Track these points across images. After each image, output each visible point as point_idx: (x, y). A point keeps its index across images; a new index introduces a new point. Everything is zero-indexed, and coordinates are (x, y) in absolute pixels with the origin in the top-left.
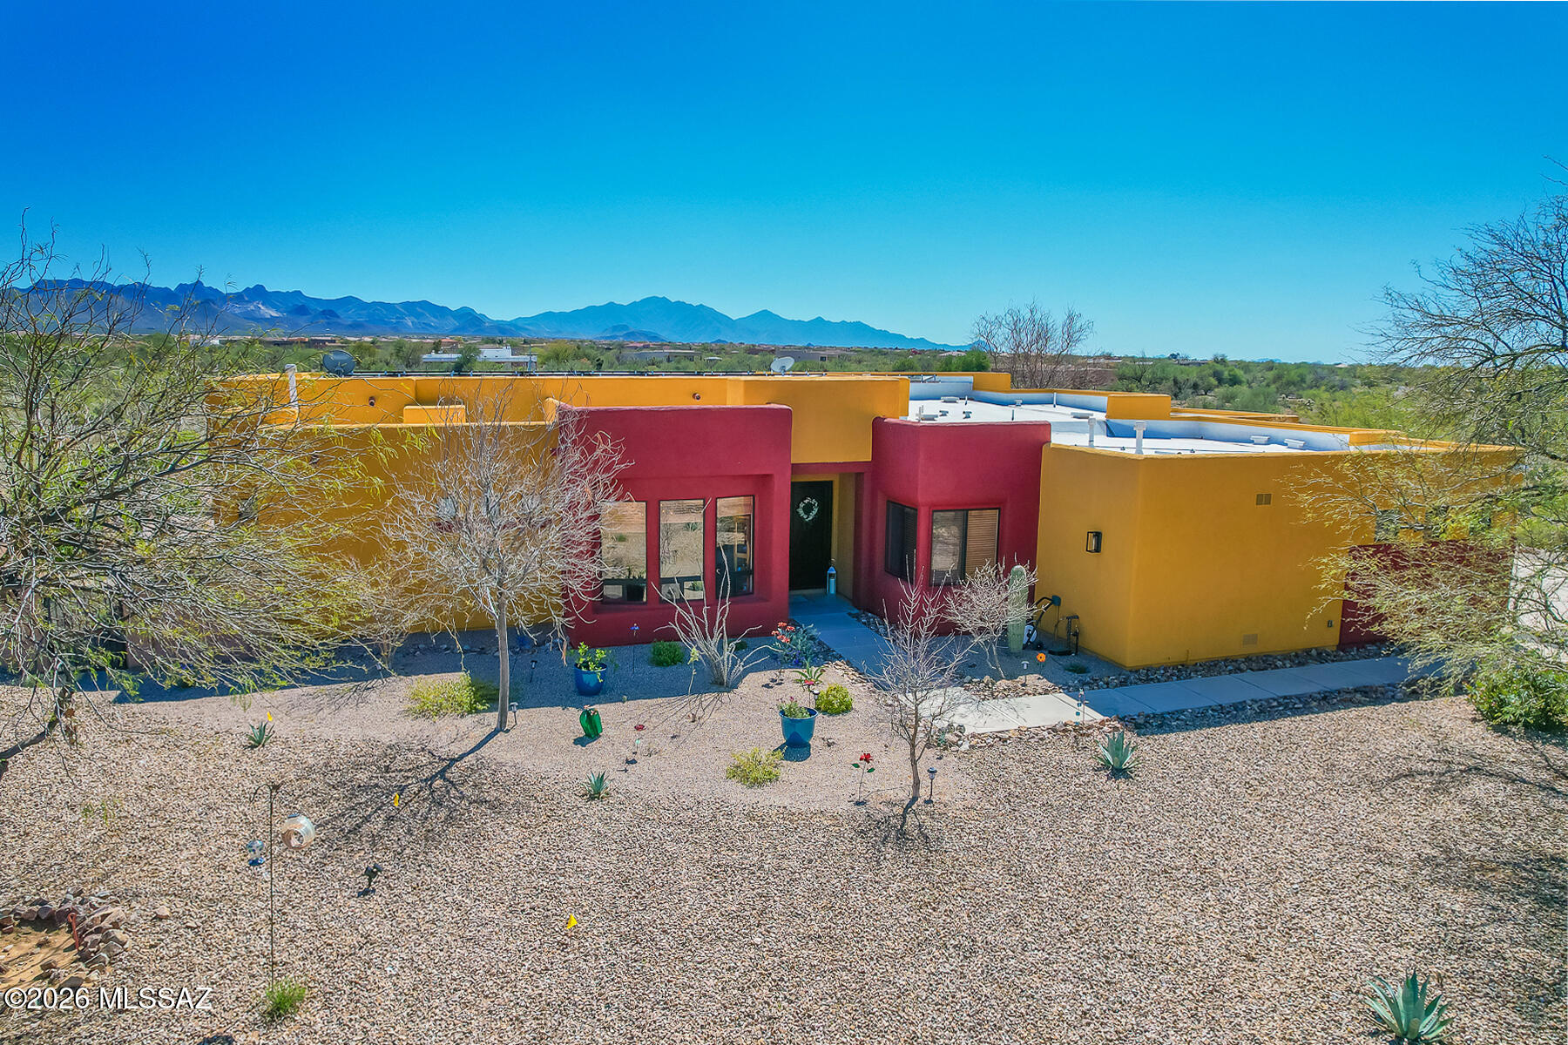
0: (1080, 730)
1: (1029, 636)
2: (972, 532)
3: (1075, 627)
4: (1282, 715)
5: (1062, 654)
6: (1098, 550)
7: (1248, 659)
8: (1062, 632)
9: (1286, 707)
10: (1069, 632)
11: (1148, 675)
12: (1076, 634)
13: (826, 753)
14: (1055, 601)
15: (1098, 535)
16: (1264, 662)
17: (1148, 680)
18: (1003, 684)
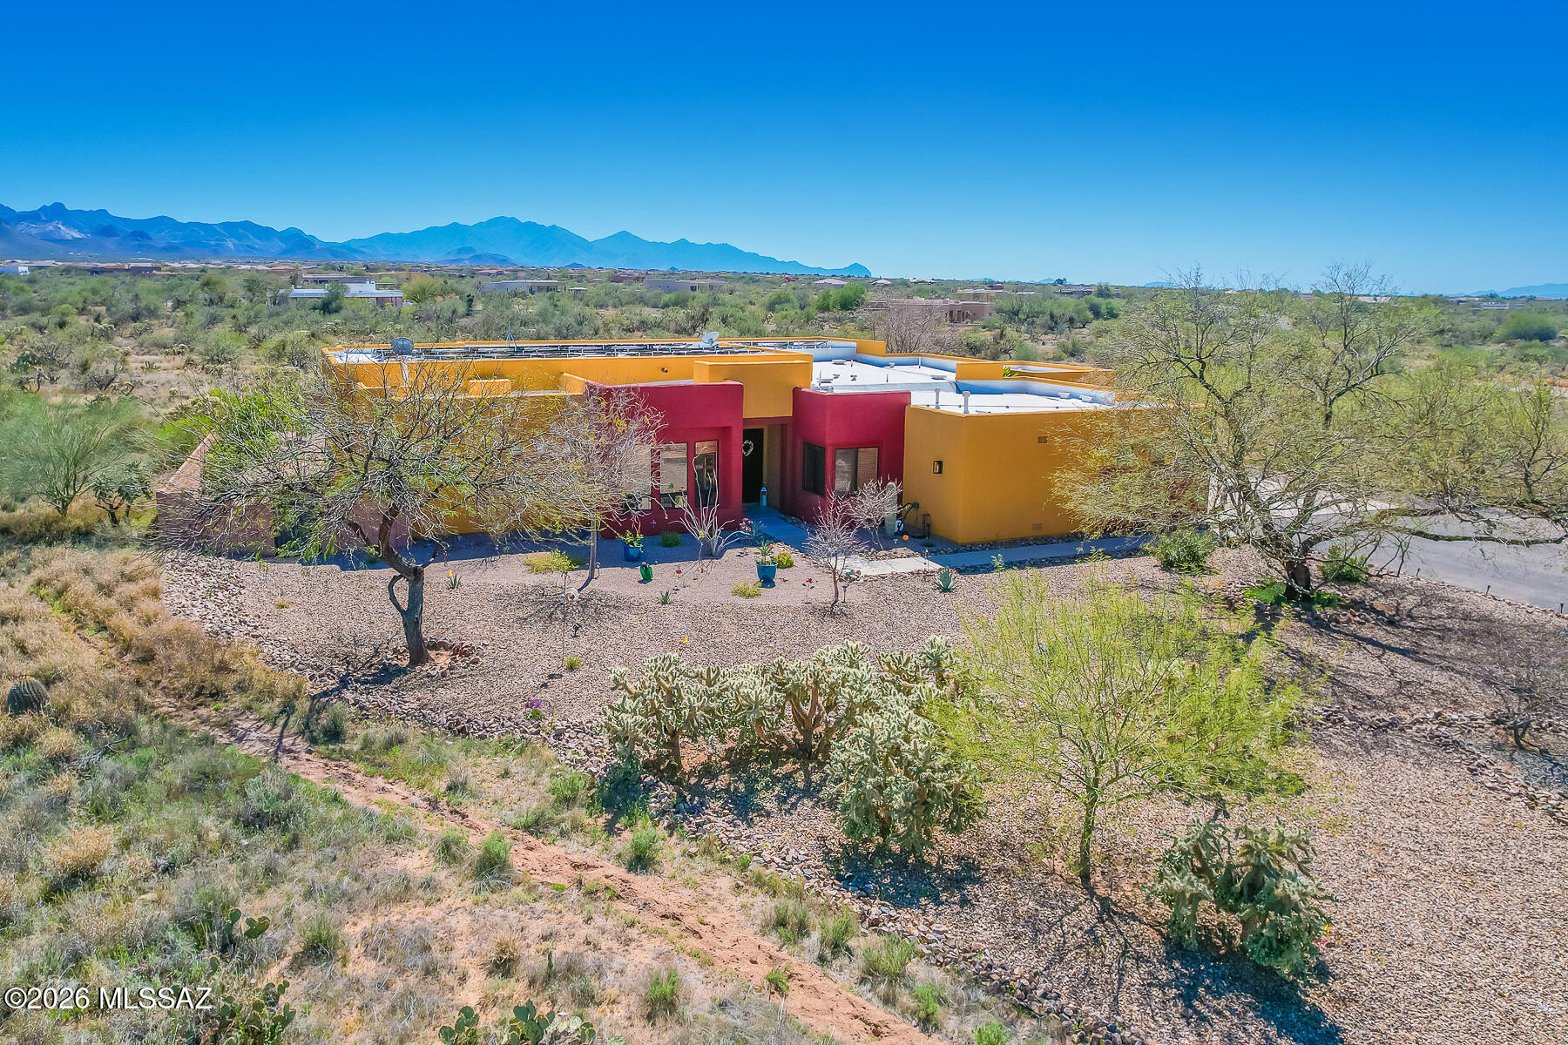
0: (927, 574)
1: (899, 527)
2: (860, 462)
3: (928, 521)
4: (1047, 566)
5: (919, 538)
6: (940, 472)
7: (1036, 539)
8: (920, 525)
9: (1050, 562)
10: (924, 523)
11: (970, 548)
12: (928, 525)
13: (784, 584)
14: (915, 505)
15: (940, 463)
16: (1045, 540)
17: (971, 550)
18: (882, 553)
